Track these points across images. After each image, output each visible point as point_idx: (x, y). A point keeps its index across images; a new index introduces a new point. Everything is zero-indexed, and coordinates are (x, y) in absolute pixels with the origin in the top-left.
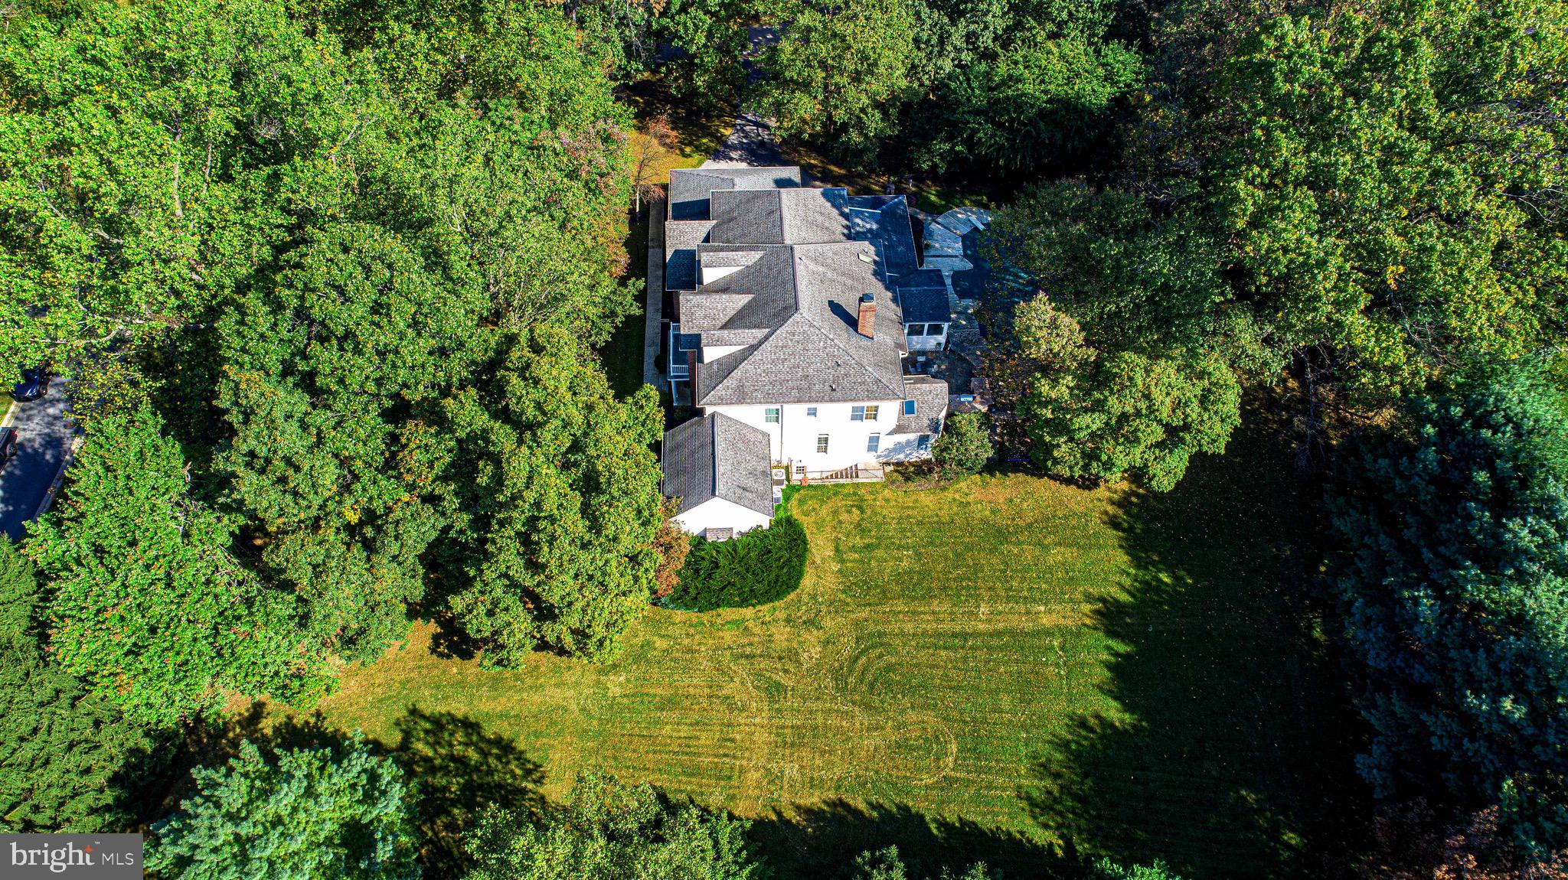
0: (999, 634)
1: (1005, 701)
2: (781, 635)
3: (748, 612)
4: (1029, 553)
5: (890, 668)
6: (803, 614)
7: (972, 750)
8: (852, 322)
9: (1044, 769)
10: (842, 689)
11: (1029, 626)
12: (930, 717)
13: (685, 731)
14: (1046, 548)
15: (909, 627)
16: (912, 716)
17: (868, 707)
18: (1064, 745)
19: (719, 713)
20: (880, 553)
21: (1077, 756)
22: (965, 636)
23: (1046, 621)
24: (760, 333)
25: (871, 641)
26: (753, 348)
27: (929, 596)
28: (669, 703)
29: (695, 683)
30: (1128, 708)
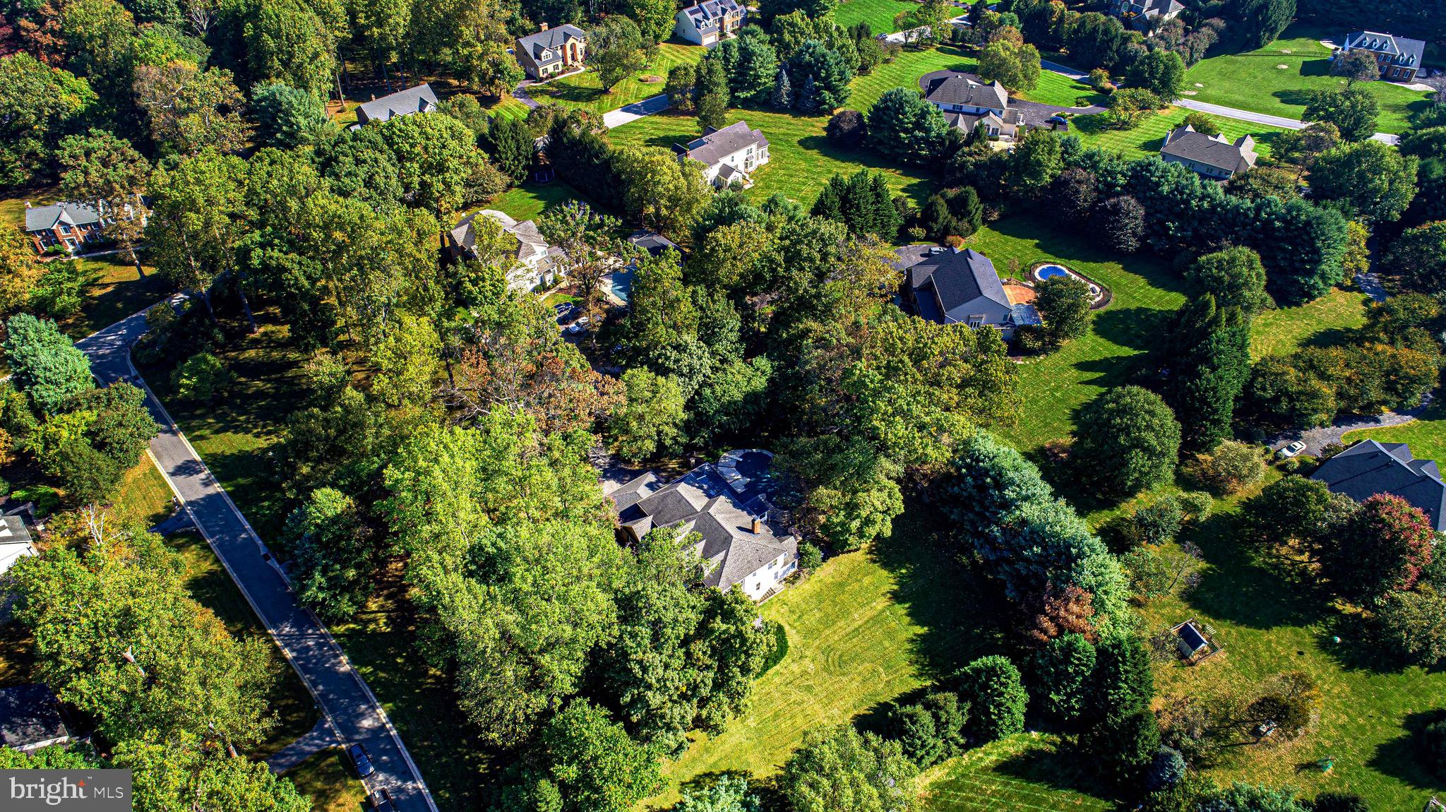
0: (868, 622)
1: (887, 644)
2: (795, 668)
3: (777, 667)
4: (856, 586)
5: (841, 656)
6: (796, 656)
7: (888, 667)
8: (751, 531)
9: (911, 663)
10: (831, 673)
11: (875, 613)
12: (866, 664)
13: (789, 722)
14: (860, 581)
15: (836, 638)
16: (860, 668)
17: (844, 674)
18: (911, 651)
19: (797, 709)
20: (805, 617)
21: (918, 652)
22: (856, 629)
23: (879, 607)
24: (722, 554)
25: (828, 651)
26: (724, 562)
27: (834, 623)
28: (776, 716)
29: (779, 704)
30: (923, 626)
